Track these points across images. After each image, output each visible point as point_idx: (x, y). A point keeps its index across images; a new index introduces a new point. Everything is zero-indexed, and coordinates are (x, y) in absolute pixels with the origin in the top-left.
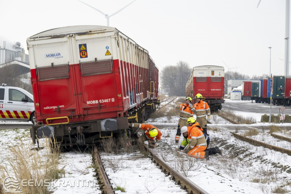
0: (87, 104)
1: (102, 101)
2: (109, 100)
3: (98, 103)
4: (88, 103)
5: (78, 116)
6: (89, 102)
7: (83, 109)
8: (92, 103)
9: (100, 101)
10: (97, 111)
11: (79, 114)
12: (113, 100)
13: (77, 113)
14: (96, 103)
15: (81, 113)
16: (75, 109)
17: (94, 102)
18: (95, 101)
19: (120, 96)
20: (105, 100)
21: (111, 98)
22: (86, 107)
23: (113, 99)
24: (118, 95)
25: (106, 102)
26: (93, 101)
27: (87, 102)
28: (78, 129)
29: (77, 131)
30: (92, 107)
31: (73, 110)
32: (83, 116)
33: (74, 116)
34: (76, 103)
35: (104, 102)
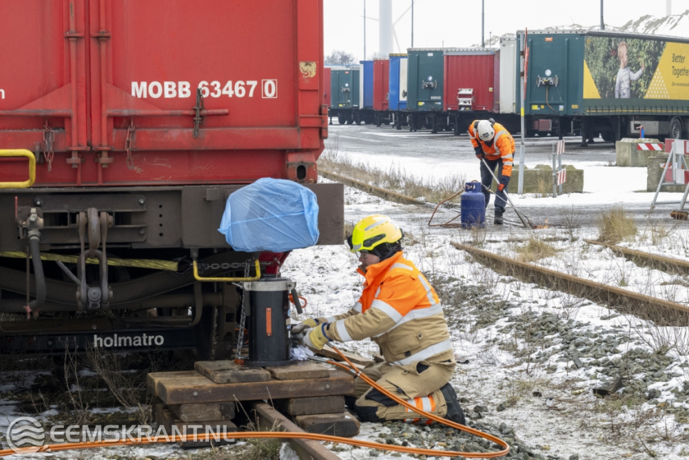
0: (130, 92)
1: (212, 89)
2: (248, 88)
3: (188, 94)
4: (139, 89)
5: (80, 153)
6: (144, 84)
7: (109, 117)
8: (158, 95)
9: (202, 85)
11: (84, 148)
12: (270, 89)
13: (77, 140)
14: (181, 95)
15: (95, 142)
16: (69, 118)
17: (167, 89)
18: (173, 84)
19: (314, 74)
20: (229, 84)
21: (260, 78)
22: (126, 112)
23: (270, 82)
24: (302, 65)
25: (230, 93)
26: (166, 84)
27: (134, 85)
28: (87, 225)
29: (75, 232)
30: (159, 112)
31: (58, 122)
32: (105, 159)
33: (57, 154)
34: (77, 82)
35: (224, 97)
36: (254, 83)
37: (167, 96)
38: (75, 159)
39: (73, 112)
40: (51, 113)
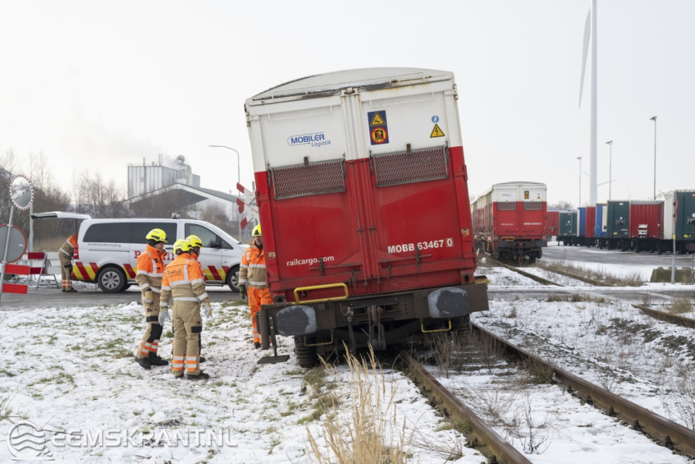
0: (387, 252)
1: (424, 245)
2: (440, 243)
3: (413, 249)
4: (391, 249)
5: (368, 280)
6: (393, 247)
7: (379, 263)
8: (400, 251)
9: (419, 244)
10: (412, 269)
11: (370, 277)
12: (450, 242)
13: (365, 274)
14: (410, 250)
15: (374, 275)
16: (362, 266)
17: (404, 248)
18: (406, 245)
19: (468, 234)
20: (431, 242)
21: (444, 238)
22: (386, 261)
23: (449, 239)
24: (462, 230)
25: (432, 247)
26: (403, 246)
27: (389, 248)
28: (371, 313)
29: (367, 316)
30: (400, 259)
31: (357, 268)
32: (379, 282)
33: (357, 282)
34: (364, 250)
35: (429, 248)
36: (442, 241)
37: (404, 251)
38: (366, 284)
39: (363, 263)
40: (353, 265)
